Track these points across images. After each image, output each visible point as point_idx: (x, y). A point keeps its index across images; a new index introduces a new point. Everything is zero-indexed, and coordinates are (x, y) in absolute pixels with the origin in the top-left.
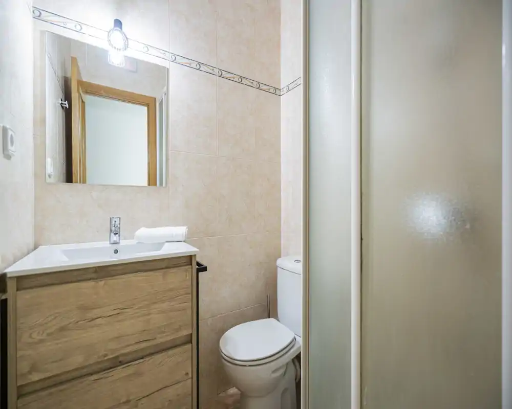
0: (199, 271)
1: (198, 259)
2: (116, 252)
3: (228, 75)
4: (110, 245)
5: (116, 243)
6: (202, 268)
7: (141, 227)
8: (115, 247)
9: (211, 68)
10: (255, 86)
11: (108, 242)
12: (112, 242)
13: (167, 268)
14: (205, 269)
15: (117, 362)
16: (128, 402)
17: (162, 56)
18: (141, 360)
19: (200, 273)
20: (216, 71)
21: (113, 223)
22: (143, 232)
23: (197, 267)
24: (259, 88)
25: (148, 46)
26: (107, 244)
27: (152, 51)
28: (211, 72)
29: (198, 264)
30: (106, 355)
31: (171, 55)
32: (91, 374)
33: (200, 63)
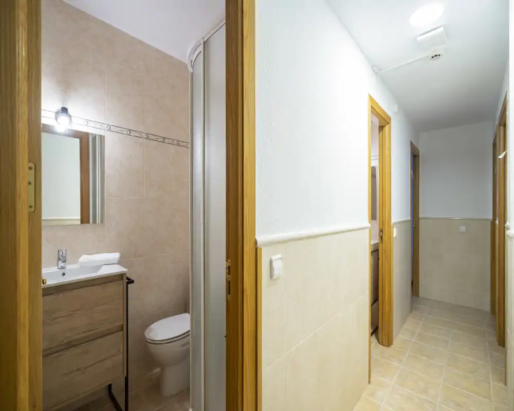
0: (128, 283)
1: (128, 275)
2: (64, 274)
3: (154, 137)
4: (59, 270)
5: (63, 268)
6: (130, 281)
7: (82, 255)
8: (63, 271)
9: (140, 133)
10: (176, 144)
11: (56, 267)
12: (59, 267)
13: (104, 283)
14: (132, 282)
15: (70, 345)
16: (78, 370)
17: (100, 127)
18: (88, 343)
19: (129, 285)
20: (144, 135)
21: (61, 253)
22: (84, 258)
23: (127, 281)
24: (178, 145)
25: (87, 121)
26: (55, 269)
27: (90, 124)
28: (140, 136)
29: (128, 279)
30: (63, 341)
31: (106, 126)
32: (52, 354)
33: (130, 130)
